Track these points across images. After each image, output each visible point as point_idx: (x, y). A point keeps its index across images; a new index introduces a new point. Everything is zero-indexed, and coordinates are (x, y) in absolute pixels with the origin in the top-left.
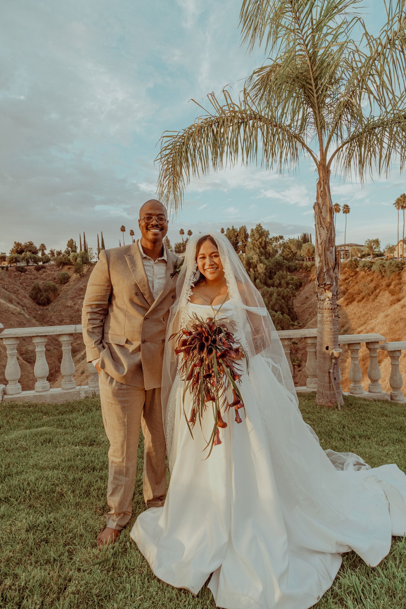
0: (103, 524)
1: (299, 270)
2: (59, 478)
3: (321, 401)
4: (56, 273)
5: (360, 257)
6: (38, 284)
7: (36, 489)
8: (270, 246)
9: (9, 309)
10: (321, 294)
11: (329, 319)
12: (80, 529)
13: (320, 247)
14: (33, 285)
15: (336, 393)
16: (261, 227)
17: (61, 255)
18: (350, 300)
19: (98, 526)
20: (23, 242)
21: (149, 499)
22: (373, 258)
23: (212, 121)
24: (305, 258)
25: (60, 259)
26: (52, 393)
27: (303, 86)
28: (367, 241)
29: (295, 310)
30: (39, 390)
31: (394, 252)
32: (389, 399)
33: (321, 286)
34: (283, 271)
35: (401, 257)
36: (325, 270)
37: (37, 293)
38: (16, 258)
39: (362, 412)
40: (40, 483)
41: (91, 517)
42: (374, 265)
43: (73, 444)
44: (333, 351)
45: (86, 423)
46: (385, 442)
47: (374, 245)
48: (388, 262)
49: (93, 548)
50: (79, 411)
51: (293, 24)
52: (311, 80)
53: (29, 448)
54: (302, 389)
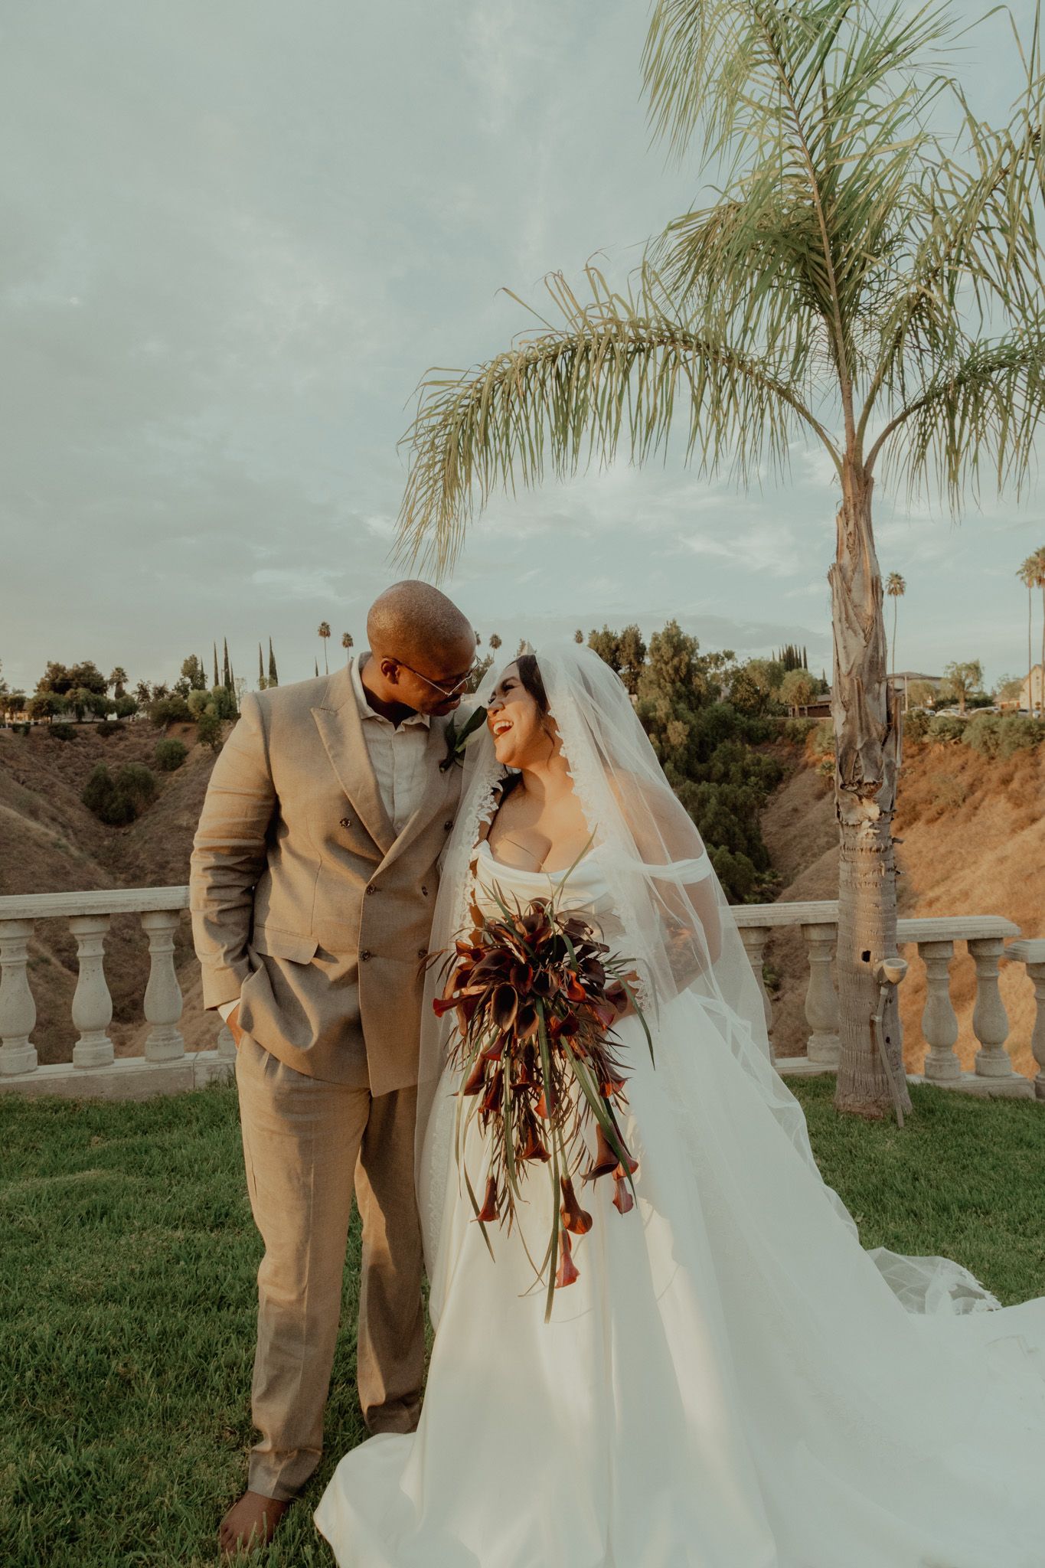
0: (238, 1481)
1: (776, 738)
2: (122, 1330)
3: (849, 1100)
4: (152, 743)
5: (932, 708)
6: (105, 769)
7: (54, 1363)
8: (701, 676)
9: (29, 834)
10: (850, 810)
11: (870, 876)
12: (171, 1497)
13: (846, 682)
14: (92, 773)
15: (891, 1081)
16: (677, 628)
17: (166, 696)
18: (908, 817)
19: (225, 1487)
20: (70, 663)
21: (374, 1404)
22: (966, 709)
23: (557, 346)
24: (790, 709)
25: (164, 705)
26: (119, 1070)
27: (800, 260)
28: (949, 667)
29: (764, 842)
30: (82, 1063)
31: (1018, 696)
32: (1033, 1096)
33: (850, 788)
34: (734, 742)
35: (1038, 709)
36: (859, 746)
37: (102, 793)
38: (50, 704)
39: (962, 1134)
40: (66, 1345)
41: (206, 1458)
42: (968, 728)
43: (167, 1223)
44: (884, 964)
45: (207, 1160)
46: (1032, 1225)
47: (967, 676)
48: (1005, 720)
49: (205, 1558)
50: (189, 1122)
51: (776, 95)
52: (821, 241)
53: (46, 1232)
54: (795, 1064)
